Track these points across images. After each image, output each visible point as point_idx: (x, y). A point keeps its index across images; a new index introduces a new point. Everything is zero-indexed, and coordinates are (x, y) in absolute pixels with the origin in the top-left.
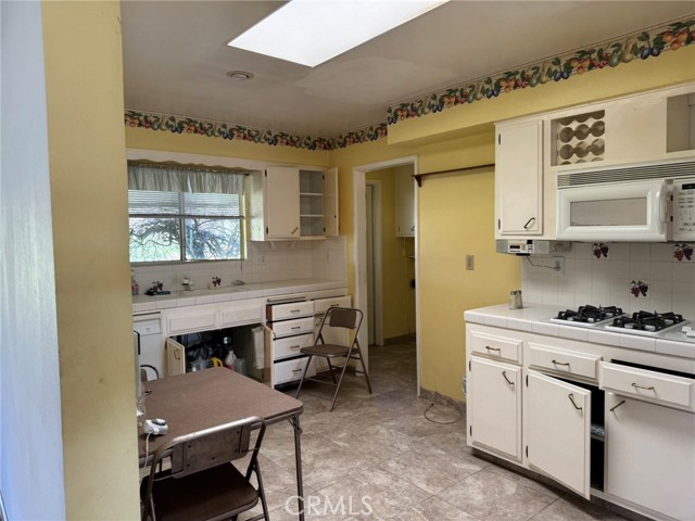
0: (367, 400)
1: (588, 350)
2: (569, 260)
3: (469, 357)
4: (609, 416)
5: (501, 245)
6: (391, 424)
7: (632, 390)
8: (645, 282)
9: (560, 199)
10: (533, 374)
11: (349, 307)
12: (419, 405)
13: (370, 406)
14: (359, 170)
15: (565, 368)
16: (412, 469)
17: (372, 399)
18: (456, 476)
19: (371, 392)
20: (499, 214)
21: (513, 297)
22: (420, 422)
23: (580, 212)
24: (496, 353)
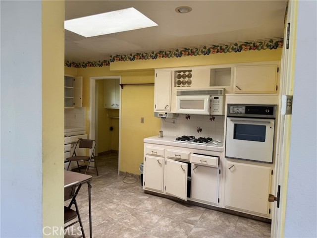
0: (97, 178)
1: (186, 150)
2: (178, 120)
3: (145, 156)
4: (192, 172)
5: (156, 114)
6: (110, 186)
7: (200, 162)
8: (201, 128)
9: (178, 99)
10: (168, 160)
11: (87, 139)
12: (119, 178)
13: (99, 181)
14: (93, 79)
15: (179, 157)
16: (123, 201)
17: (99, 178)
18: (140, 201)
19: (98, 175)
20: (156, 102)
21: (160, 133)
22: (121, 184)
23: (183, 104)
24: (155, 153)
